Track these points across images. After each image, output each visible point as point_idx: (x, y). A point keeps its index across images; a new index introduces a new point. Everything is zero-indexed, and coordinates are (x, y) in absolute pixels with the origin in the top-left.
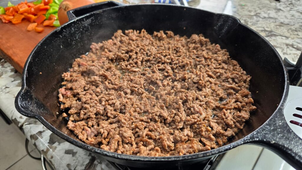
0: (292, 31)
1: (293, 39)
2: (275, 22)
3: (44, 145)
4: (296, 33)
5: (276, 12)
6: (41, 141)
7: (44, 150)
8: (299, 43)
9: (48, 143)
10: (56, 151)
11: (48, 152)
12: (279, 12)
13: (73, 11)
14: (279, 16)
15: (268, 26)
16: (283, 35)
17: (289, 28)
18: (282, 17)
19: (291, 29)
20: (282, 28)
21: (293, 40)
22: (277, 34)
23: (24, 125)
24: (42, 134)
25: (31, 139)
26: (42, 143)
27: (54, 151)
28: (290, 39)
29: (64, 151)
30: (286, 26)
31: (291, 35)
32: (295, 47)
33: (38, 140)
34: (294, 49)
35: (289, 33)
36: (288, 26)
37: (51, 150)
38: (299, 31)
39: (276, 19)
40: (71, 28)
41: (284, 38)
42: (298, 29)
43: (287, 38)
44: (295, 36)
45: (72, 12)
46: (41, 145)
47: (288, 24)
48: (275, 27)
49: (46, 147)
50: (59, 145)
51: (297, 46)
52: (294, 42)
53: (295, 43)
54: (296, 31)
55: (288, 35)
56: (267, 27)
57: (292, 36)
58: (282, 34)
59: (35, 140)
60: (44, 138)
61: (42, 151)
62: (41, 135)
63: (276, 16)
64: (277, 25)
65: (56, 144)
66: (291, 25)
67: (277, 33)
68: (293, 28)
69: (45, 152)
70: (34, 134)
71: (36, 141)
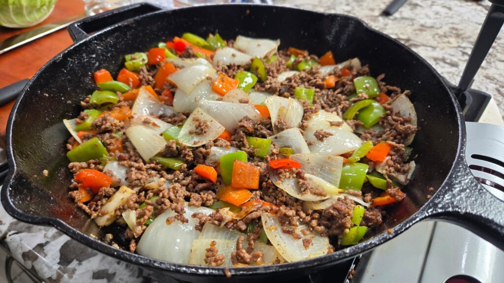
0: (440, 37)
1: (443, 49)
2: (413, 25)
3: (50, 268)
4: (446, 40)
5: (411, 10)
6: (44, 262)
7: (52, 277)
8: (453, 55)
9: (59, 263)
10: (75, 276)
11: (61, 280)
12: (416, 8)
13: (79, 24)
14: (417, 15)
15: (403, 31)
16: (428, 45)
17: (434, 33)
18: (422, 16)
19: (437, 34)
20: (424, 33)
21: (443, 52)
22: (418, 44)
23: (7, 236)
24: (44, 248)
25: (25, 260)
26: (47, 266)
27: (71, 277)
28: (438, 49)
29: (91, 274)
30: (429, 30)
31: (439, 43)
32: (448, 61)
33: (38, 260)
34: (446, 65)
35: (435, 40)
36: (433, 29)
37: (66, 276)
38: (451, 36)
39: (412, 20)
40: (82, 54)
41: (429, 49)
42: (448, 34)
43: (434, 48)
44: (445, 45)
45: (78, 26)
46: (46, 269)
47: (432, 27)
48: (414, 33)
49: (55, 272)
50: (80, 264)
51: (451, 61)
52: (446, 53)
53: (446, 56)
54: (445, 36)
55: (434, 43)
56: (401, 34)
57: (441, 45)
58: (425, 42)
59: (32, 262)
60: (49, 256)
61: (47, 280)
62: (44, 250)
63: (412, 16)
64: (415, 30)
65: (74, 264)
66: (437, 28)
67: (417, 42)
68: (441, 32)
69: (55, 280)
70: (30, 251)
71: (34, 263)
